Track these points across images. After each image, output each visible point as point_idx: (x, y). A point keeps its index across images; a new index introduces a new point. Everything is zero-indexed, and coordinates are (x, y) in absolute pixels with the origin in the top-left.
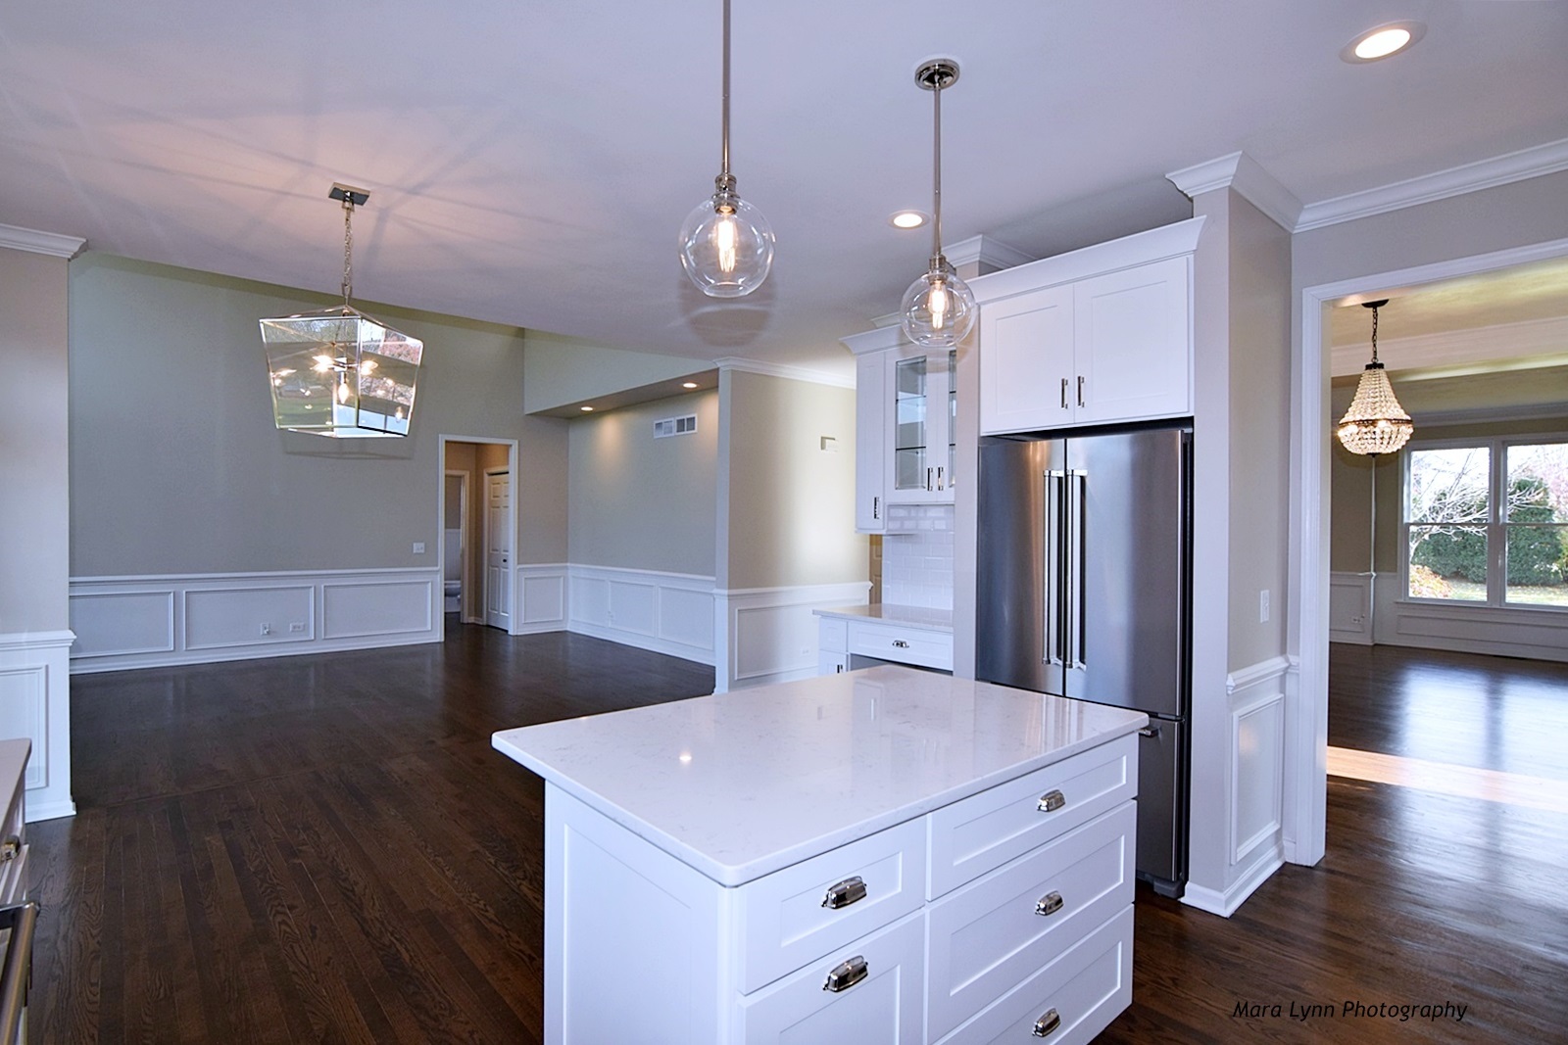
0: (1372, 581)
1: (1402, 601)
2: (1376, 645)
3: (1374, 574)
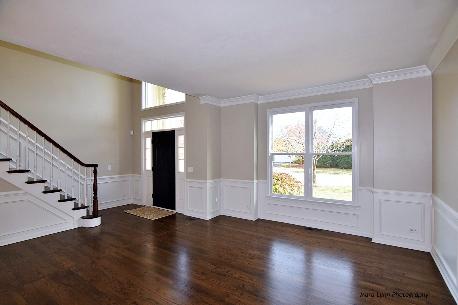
0: (255, 185)
2: (258, 220)
3: (255, 181)
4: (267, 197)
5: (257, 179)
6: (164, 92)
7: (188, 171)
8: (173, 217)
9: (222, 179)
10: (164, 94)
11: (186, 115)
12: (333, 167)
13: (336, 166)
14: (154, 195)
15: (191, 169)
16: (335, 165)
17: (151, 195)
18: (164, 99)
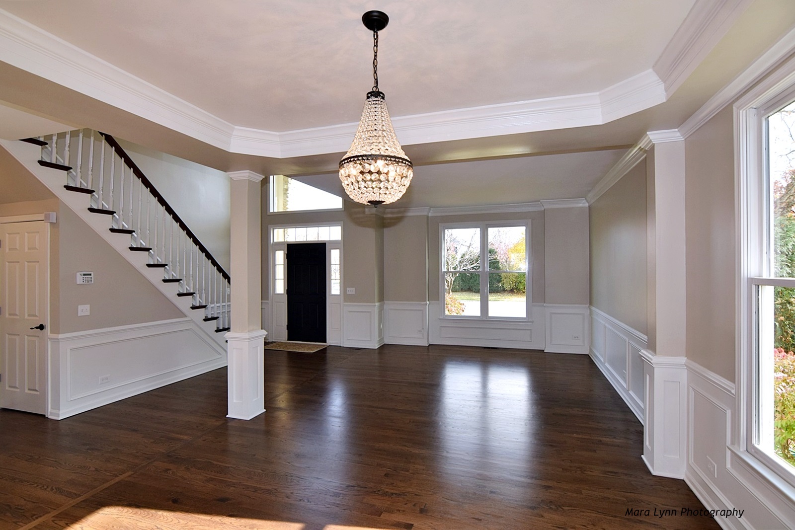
0: (427, 306)
1: (442, 318)
2: (430, 345)
3: (428, 303)
4: (440, 319)
5: (428, 301)
6: (286, 187)
7: (348, 293)
8: (324, 351)
9: (385, 302)
10: (287, 190)
11: (344, 225)
12: (465, 291)
13: (469, 289)
14: (289, 327)
15: (351, 291)
16: (468, 287)
17: (286, 328)
18: (287, 197)
